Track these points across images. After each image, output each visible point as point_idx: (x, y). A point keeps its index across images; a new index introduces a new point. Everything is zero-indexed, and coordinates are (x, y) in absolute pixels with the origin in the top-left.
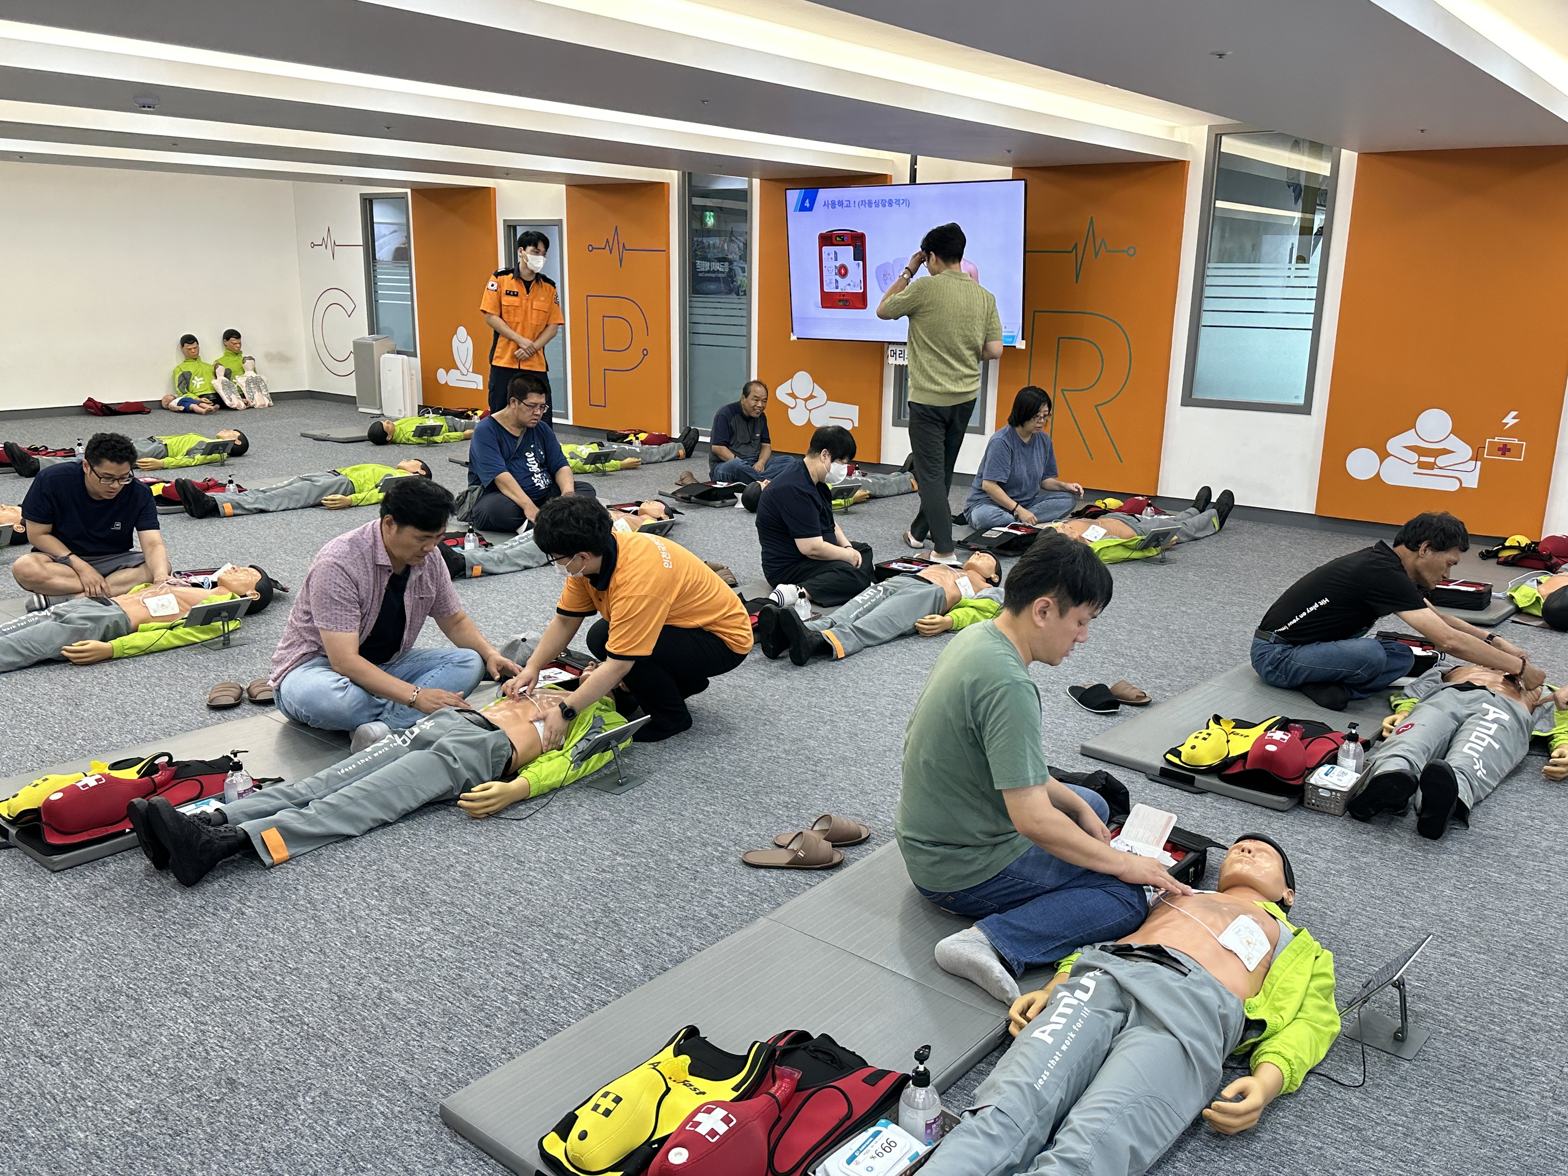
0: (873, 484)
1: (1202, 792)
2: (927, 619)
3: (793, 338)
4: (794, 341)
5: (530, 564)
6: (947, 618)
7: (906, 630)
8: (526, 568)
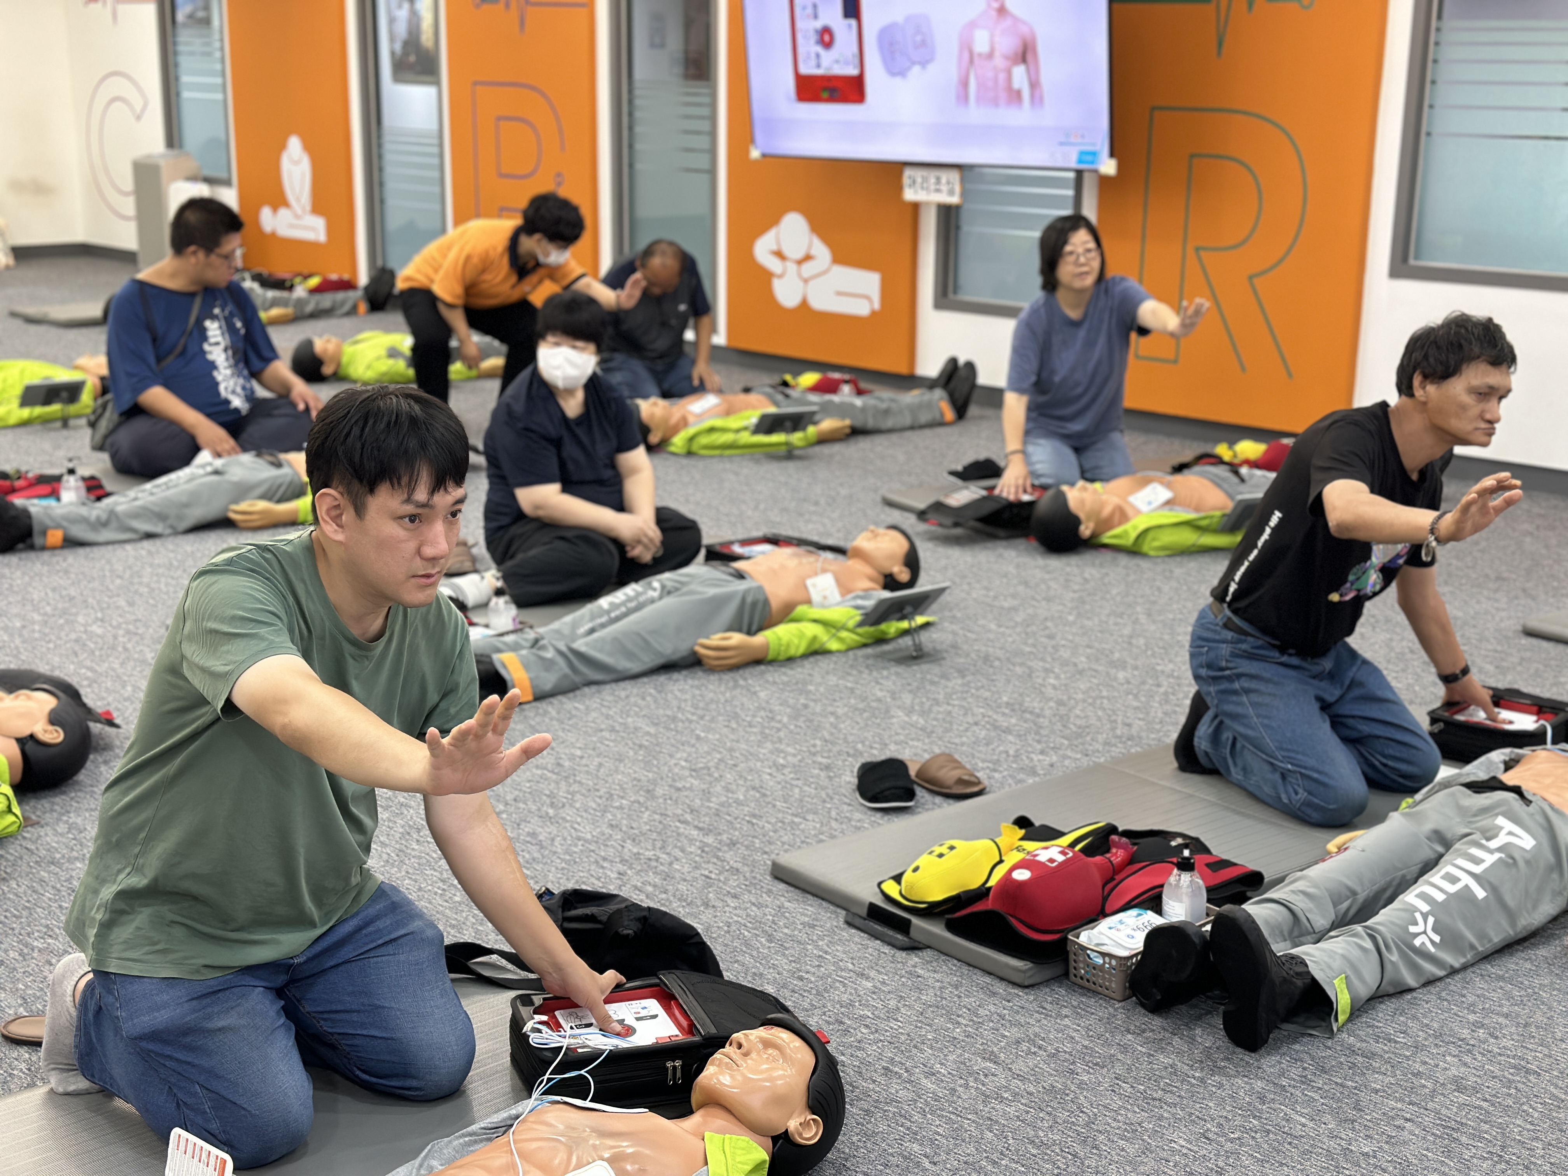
0: (863, 409)
1: (914, 947)
2: (716, 640)
3: (755, 154)
4: (756, 161)
5: (158, 528)
6: (759, 639)
7: (676, 657)
8: (149, 536)
